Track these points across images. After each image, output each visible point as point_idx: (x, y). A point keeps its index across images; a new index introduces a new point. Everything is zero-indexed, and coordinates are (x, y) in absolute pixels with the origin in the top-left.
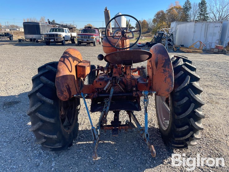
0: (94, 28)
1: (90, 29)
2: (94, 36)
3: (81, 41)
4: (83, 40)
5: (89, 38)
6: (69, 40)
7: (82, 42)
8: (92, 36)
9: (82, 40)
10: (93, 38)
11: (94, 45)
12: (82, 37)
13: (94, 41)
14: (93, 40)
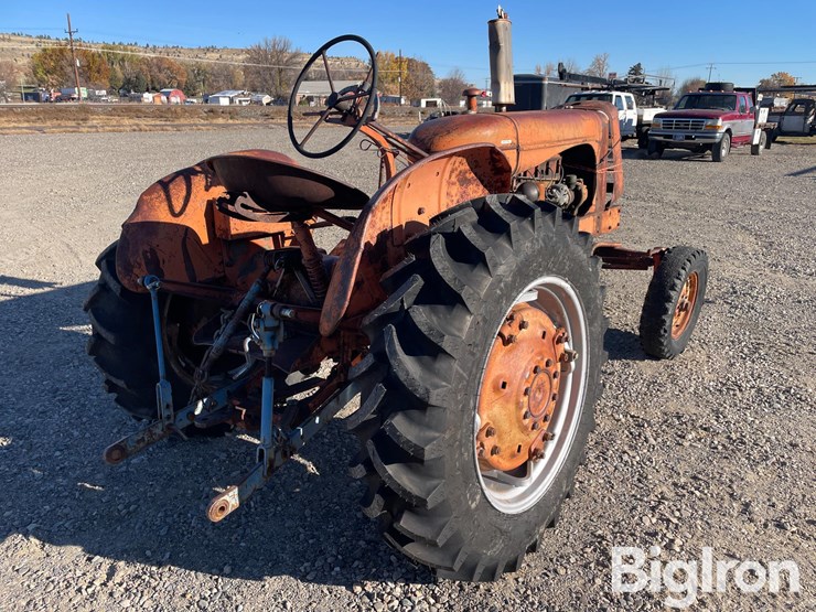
0: (735, 89)
1: (717, 92)
2: (720, 123)
3: (661, 138)
4: (670, 137)
5: (696, 127)
6: (632, 138)
7: (668, 145)
8: (710, 122)
9: (666, 136)
10: (715, 128)
11: (717, 158)
12: (668, 126)
13: (717, 140)
14: (714, 138)
